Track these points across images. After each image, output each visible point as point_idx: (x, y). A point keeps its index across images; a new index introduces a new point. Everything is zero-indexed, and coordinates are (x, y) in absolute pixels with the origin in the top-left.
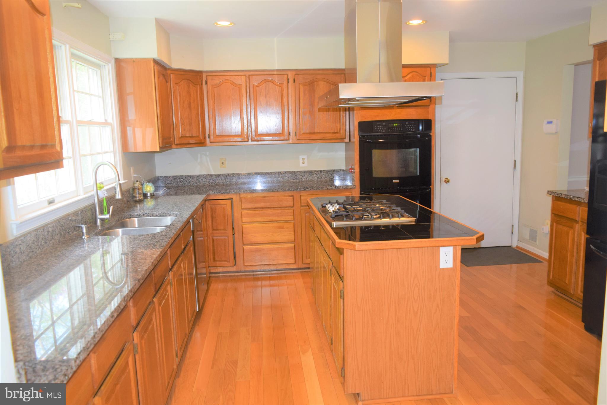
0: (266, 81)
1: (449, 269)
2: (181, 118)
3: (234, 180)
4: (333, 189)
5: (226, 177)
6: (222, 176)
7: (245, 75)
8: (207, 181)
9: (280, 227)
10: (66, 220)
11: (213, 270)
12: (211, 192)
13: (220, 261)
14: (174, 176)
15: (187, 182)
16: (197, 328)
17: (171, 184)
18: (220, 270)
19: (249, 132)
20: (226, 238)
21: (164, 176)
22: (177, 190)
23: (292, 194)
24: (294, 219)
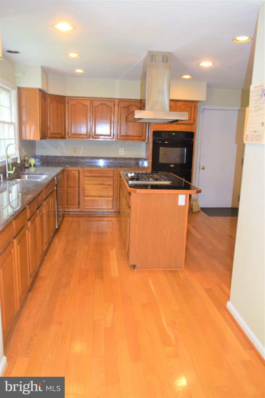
0: (102, 104)
1: (183, 206)
2: (52, 122)
3: (81, 160)
4: (136, 168)
5: (76, 158)
6: (74, 158)
7: (90, 100)
8: (66, 160)
9: (105, 188)
11: (66, 210)
12: (67, 166)
13: (71, 205)
14: (46, 156)
16: (56, 237)
18: (71, 210)
19: (91, 133)
20: (75, 192)
21: (41, 156)
23: (113, 170)
24: (113, 184)
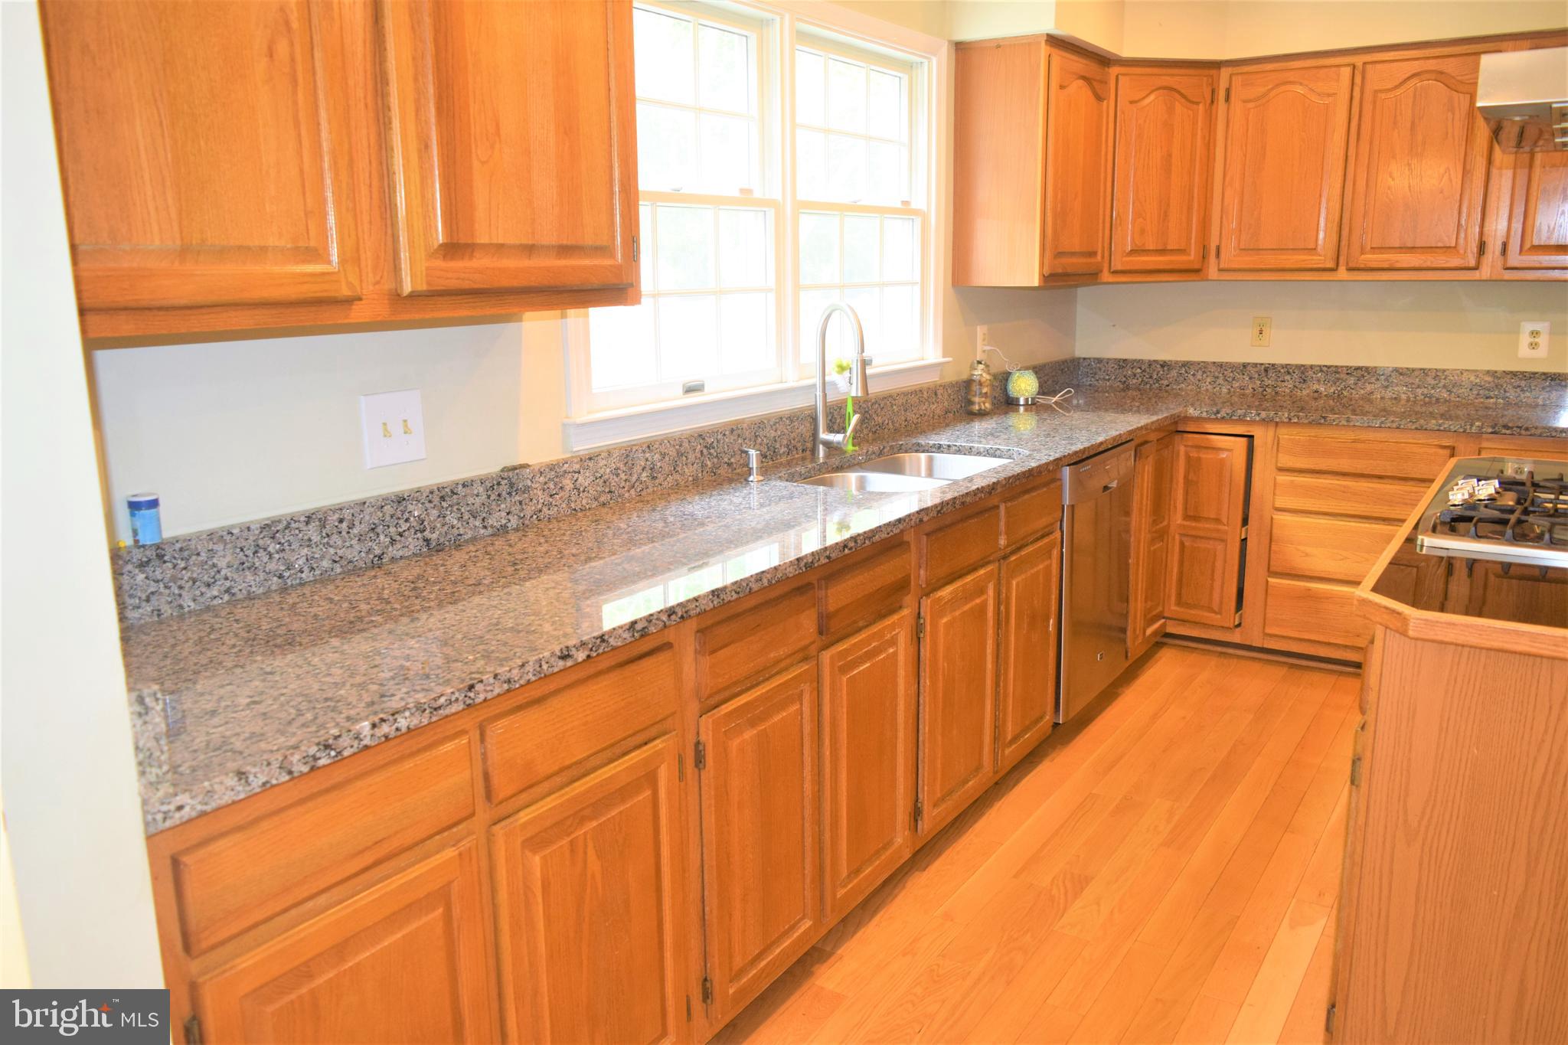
2: (1137, 198)
3: (1286, 384)
5: (1264, 374)
6: (1253, 371)
7: (1353, 63)
8: (1209, 380)
10: (724, 435)
13: (1196, 607)
14: (1119, 360)
15: (1151, 377)
17: (1109, 380)
18: (1195, 632)
20: (1220, 547)
21: (1094, 359)
22: (1124, 398)
23: (1449, 442)
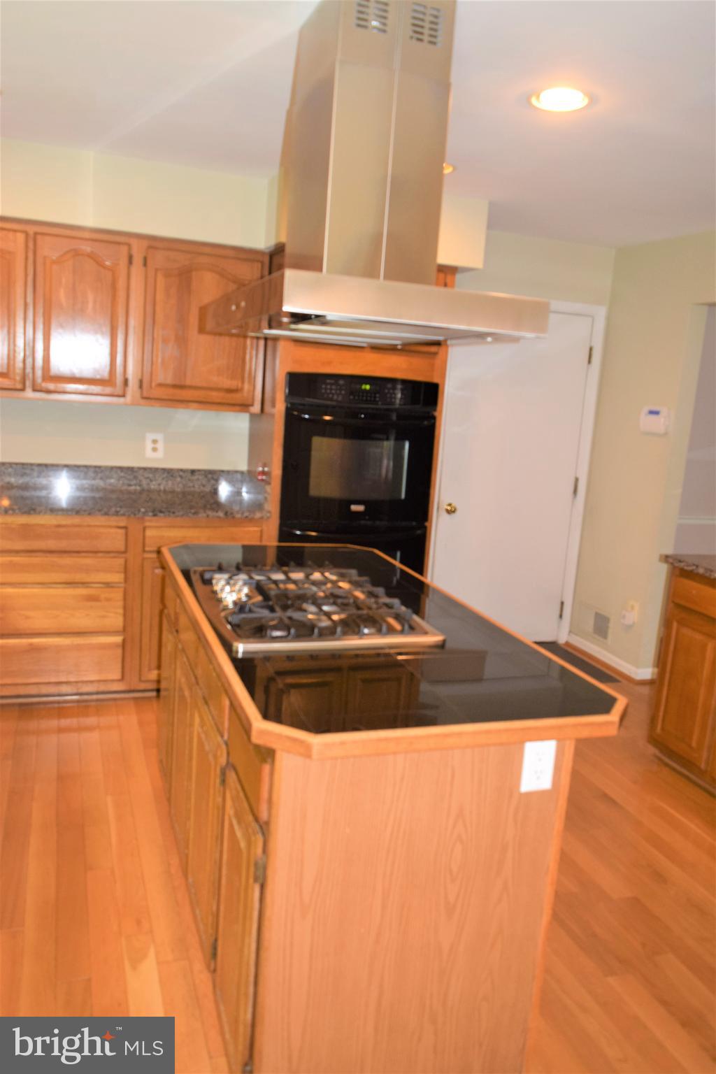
0: (75, 253)
1: (542, 793)
7: (26, 233)
9: (92, 599)
19: (28, 370)
23: (122, 524)
24: (126, 580)
